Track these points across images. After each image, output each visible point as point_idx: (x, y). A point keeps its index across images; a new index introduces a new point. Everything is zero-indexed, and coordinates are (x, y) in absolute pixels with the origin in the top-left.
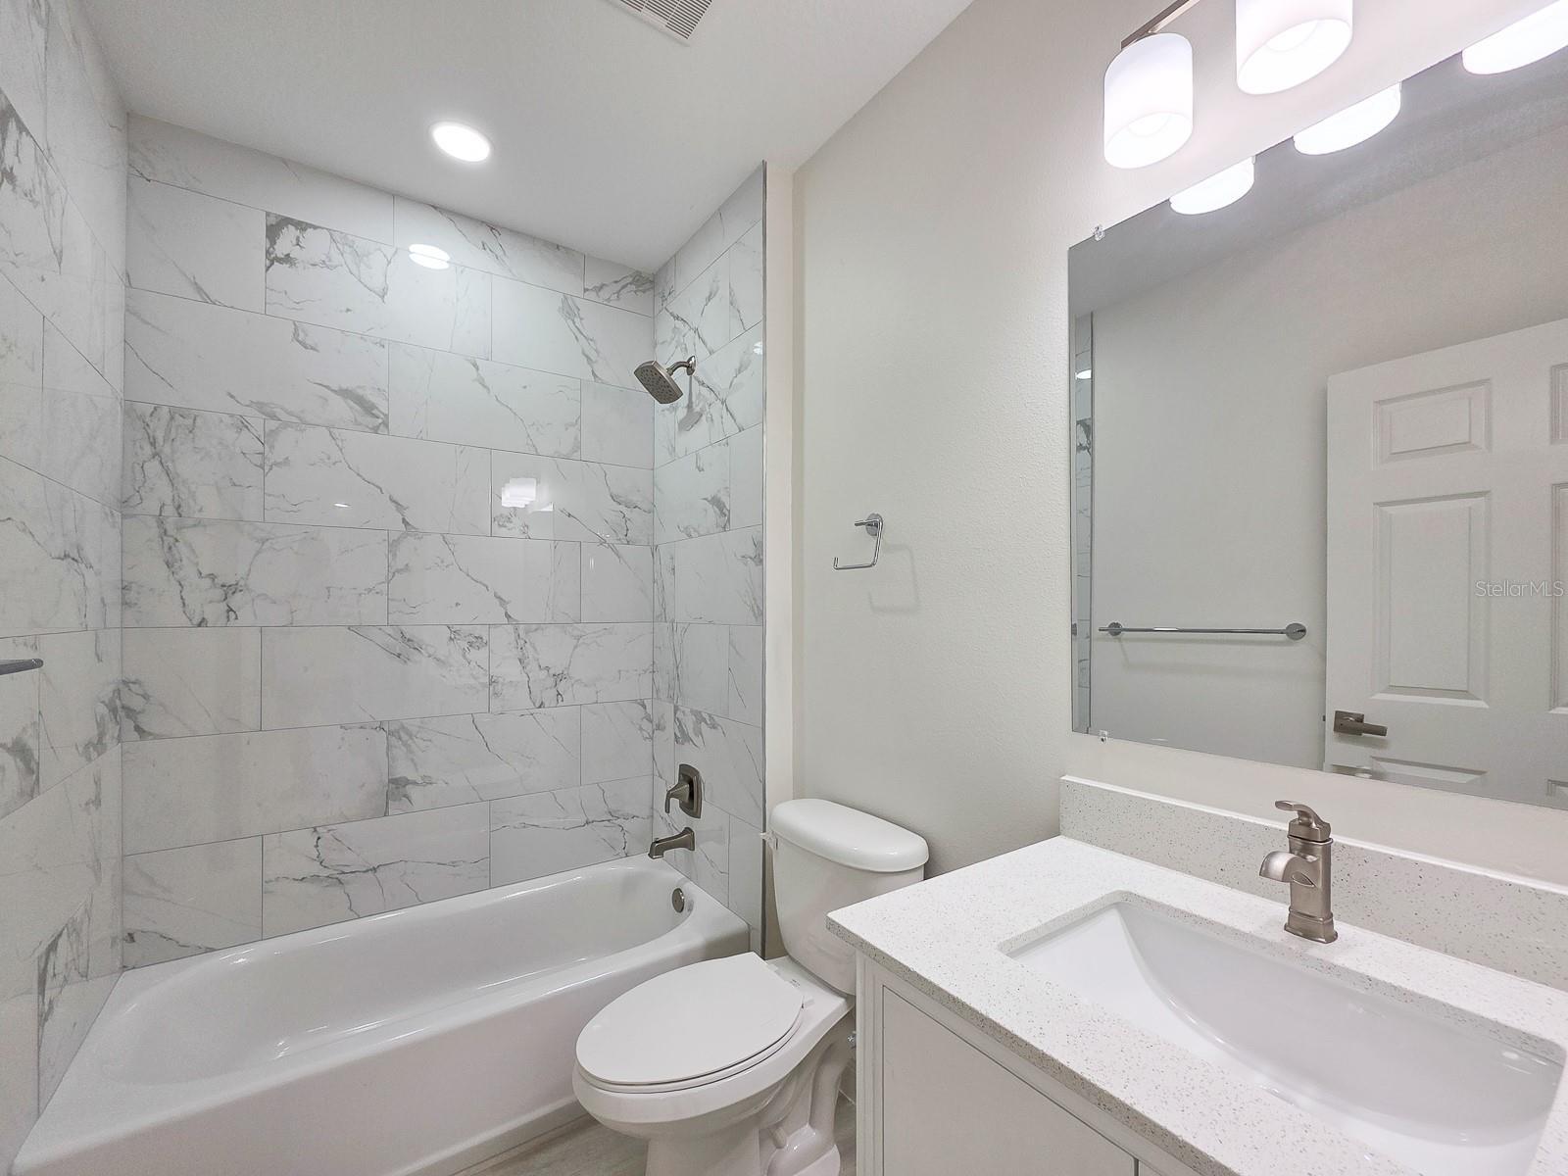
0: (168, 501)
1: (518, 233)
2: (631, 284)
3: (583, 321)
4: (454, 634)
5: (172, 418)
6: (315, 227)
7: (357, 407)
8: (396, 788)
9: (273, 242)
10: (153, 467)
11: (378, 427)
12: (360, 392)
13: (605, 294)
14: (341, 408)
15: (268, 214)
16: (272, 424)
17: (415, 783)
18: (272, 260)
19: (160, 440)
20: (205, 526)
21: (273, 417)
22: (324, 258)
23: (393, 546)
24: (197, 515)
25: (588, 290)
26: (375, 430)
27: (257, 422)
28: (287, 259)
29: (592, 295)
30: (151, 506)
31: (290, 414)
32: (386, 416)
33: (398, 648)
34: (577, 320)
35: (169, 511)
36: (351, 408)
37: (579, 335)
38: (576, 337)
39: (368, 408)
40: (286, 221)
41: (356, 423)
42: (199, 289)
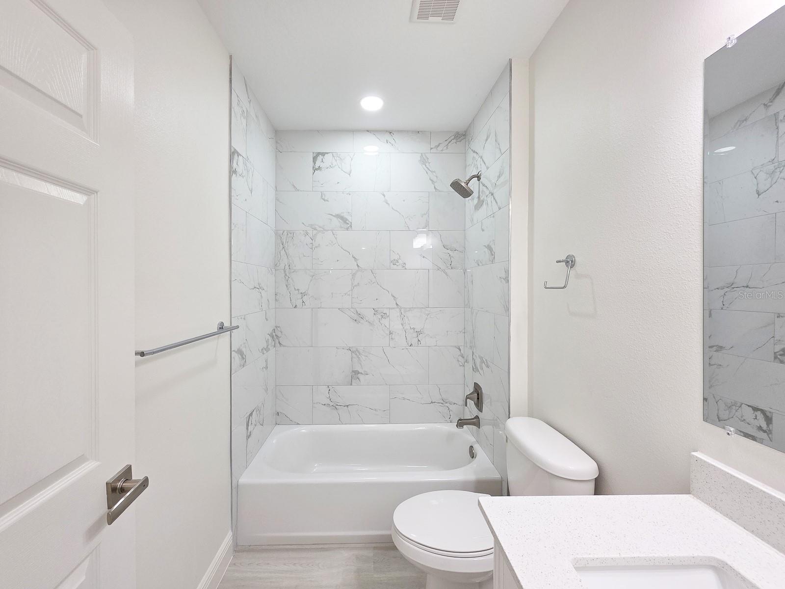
0: (287, 264)
1: (401, 131)
2: (453, 139)
3: (430, 164)
4: (376, 312)
5: (288, 234)
6: (327, 153)
7: (341, 221)
8: (355, 374)
9: (315, 163)
10: (283, 252)
11: (348, 228)
12: (342, 215)
13: (440, 148)
14: (336, 222)
15: (313, 153)
16: (315, 232)
17: (361, 373)
18: (315, 170)
19: (284, 243)
20: (296, 272)
21: (315, 229)
22: (330, 164)
23: (354, 275)
24: (294, 268)
25: (432, 148)
26: (347, 229)
27: (310, 232)
28: (319, 168)
29: (434, 151)
30: (282, 266)
31: (320, 227)
32: (351, 223)
33: (356, 317)
34: (427, 164)
35: (287, 267)
36: (339, 221)
37: (428, 171)
38: (427, 172)
39: (345, 220)
40: (319, 154)
41: (341, 227)
42: (294, 187)
